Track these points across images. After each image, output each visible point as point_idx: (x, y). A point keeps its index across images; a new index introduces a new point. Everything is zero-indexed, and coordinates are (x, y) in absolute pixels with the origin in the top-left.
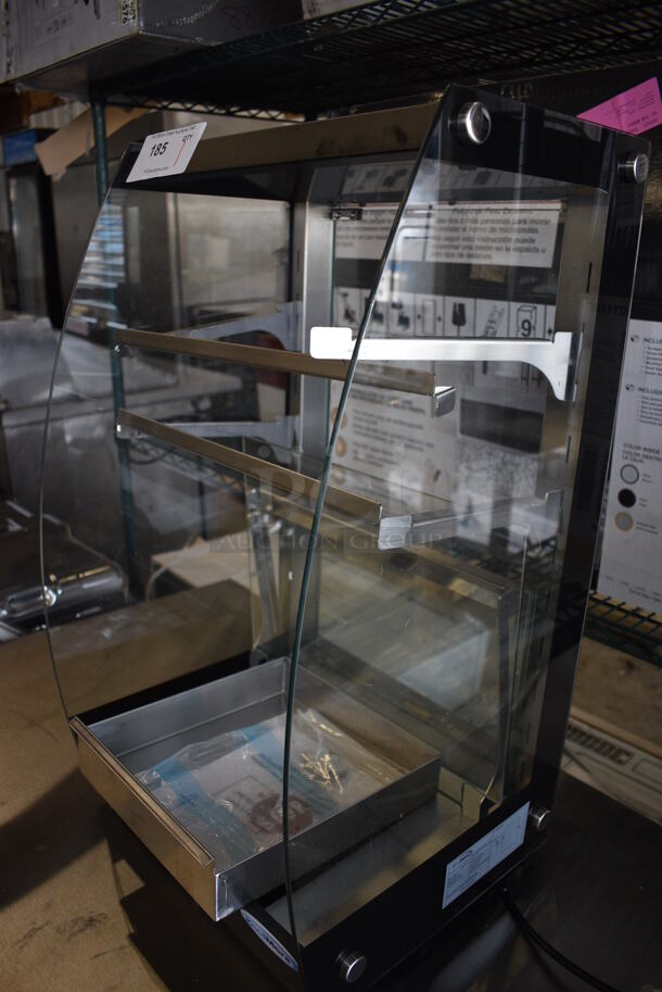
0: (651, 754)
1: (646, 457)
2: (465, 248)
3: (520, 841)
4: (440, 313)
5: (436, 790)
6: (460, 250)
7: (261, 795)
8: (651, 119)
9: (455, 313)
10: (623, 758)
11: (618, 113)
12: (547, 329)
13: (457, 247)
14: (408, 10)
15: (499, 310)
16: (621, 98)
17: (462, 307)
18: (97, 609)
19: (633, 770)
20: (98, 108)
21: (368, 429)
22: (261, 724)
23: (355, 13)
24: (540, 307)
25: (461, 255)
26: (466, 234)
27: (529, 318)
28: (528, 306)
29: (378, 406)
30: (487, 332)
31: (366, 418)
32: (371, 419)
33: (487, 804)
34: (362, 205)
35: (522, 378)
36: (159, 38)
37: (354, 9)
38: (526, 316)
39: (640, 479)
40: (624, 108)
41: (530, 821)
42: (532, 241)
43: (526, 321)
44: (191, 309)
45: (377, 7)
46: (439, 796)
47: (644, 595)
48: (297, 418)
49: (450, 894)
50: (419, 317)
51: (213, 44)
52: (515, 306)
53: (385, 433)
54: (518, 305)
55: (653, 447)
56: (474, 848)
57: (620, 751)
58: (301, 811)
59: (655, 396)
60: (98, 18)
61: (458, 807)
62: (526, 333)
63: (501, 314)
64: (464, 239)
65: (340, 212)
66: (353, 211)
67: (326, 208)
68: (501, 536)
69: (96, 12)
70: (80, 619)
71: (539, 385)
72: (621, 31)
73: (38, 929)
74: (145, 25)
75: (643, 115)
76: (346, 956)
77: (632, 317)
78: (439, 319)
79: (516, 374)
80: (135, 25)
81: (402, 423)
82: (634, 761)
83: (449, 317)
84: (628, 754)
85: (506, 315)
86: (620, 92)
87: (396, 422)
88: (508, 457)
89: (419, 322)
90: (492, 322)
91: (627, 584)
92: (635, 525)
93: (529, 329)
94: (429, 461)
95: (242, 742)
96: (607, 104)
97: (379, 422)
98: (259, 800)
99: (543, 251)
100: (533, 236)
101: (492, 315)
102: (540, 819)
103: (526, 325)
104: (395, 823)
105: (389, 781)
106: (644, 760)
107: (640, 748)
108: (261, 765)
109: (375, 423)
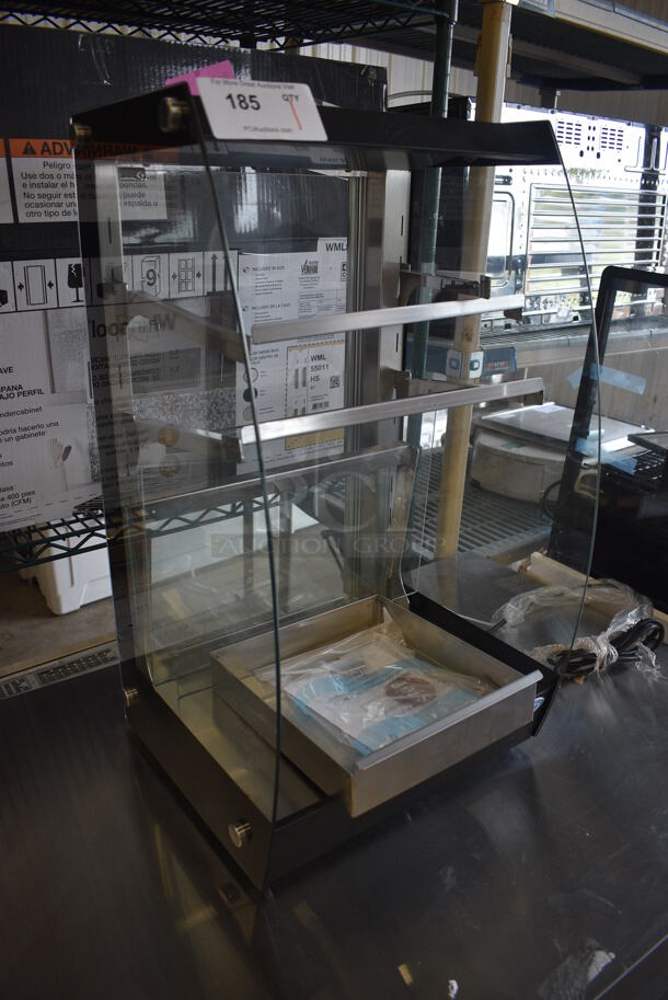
1: (261, 358)
4: (50, 278)
6: (64, 207)
9: (71, 275)
12: (171, 274)
24: (164, 257)
27: (153, 268)
28: (153, 257)
38: (151, 266)
42: (142, 195)
43: (152, 271)
50: (21, 287)
52: (138, 258)
54: (141, 257)
59: (263, 311)
62: (151, 282)
78: (51, 285)
83: (64, 280)
85: (130, 269)
89: (22, 294)
93: (154, 278)
99: (156, 203)
100: (142, 190)
103: (151, 275)
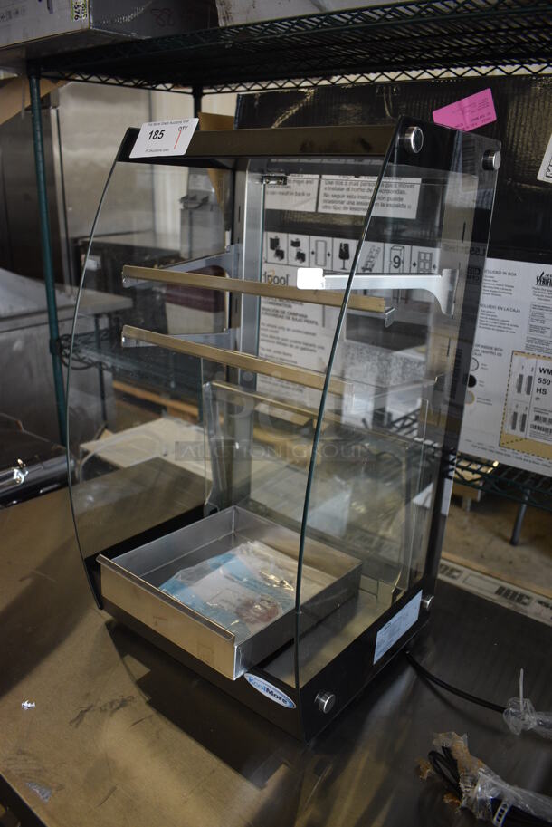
0: (474, 570)
1: (484, 351)
2: (348, 203)
3: (416, 619)
4: (329, 250)
5: (359, 588)
6: (345, 204)
7: (239, 600)
8: (486, 117)
9: (341, 250)
10: (456, 574)
11: (463, 112)
12: (413, 262)
13: (342, 203)
14: (311, 27)
15: (376, 248)
16: (465, 101)
17: (347, 246)
18: (56, 486)
19: (464, 582)
20: (34, 80)
21: (271, 337)
22: (228, 553)
23: (267, 25)
24: (407, 247)
25: (346, 208)
26: (350, 193)
27: (399, 255)
28: (399, 247)
29: (280, 319)
30: (367, 265)
31: (269, 328)
32: (274, 329)
33: (397, 592)
34: (287, 174)
35: (394, 298)
36: (104, 33)
37: (267, 22)
38: (397, 253)
39: (480, 366)
40: (468, 109)
41: (422, 604)
42: (401, 200)
43: (398, 257)
44: (76, 240)
45: (285, 23)
46: (360, 591)
47: (483, 449)
48: (238, 329)
49: (378, 654)
50: (313, 253)
51: (144, 38)
52: (388, 246)
53: (286, 340)
54: (392, 245)
55: (490, 345)
56: (392, 621)
57: (453, 570)
58: (269, 607)
59: (489, 310)
60: (51, 12)
61: (374, 597)
62: (397, 265)
63: (378, 252)
64: (348, 197)
65: (270, 178)
66: (281, 178)
67: (259, 175)
68: (380, 413)
69: (49, 8)
70: (43, 494)
71: (406, 303)
72: (455, 45)
73: (86, 711)
74: (95, 22)
75: (481, 114)
76: (321, 696)
77: (488, 257)
78: (329, 255)
79: (390, 296)
80: (85, 21)
81: (299, 332)
82: (464, 576)
83: (337, 253)
84: (459, 571)
85: (381, 253)
86: (465, 97)
87: (294, 331)
88: (383, 355)
89: (313, 257)
90: (372, 257)
91: (470, 441)
92: (476, 400)
93: (399, 263)
94: (321, 359)
95: (217, 566)
96: (454, 106)
97: (281, 331)
98: (238, 604)
99: (409, 207)
100: (401, 196)
101: (371, 252)
102: (428, 603)
103: (397, 260)
104: (335, 611)
105: (327, 585)
106: (470, 575)
107: (466, 567)
108: (233, 580)
109: (276, 332)
